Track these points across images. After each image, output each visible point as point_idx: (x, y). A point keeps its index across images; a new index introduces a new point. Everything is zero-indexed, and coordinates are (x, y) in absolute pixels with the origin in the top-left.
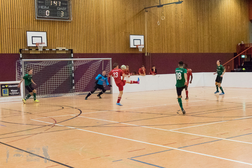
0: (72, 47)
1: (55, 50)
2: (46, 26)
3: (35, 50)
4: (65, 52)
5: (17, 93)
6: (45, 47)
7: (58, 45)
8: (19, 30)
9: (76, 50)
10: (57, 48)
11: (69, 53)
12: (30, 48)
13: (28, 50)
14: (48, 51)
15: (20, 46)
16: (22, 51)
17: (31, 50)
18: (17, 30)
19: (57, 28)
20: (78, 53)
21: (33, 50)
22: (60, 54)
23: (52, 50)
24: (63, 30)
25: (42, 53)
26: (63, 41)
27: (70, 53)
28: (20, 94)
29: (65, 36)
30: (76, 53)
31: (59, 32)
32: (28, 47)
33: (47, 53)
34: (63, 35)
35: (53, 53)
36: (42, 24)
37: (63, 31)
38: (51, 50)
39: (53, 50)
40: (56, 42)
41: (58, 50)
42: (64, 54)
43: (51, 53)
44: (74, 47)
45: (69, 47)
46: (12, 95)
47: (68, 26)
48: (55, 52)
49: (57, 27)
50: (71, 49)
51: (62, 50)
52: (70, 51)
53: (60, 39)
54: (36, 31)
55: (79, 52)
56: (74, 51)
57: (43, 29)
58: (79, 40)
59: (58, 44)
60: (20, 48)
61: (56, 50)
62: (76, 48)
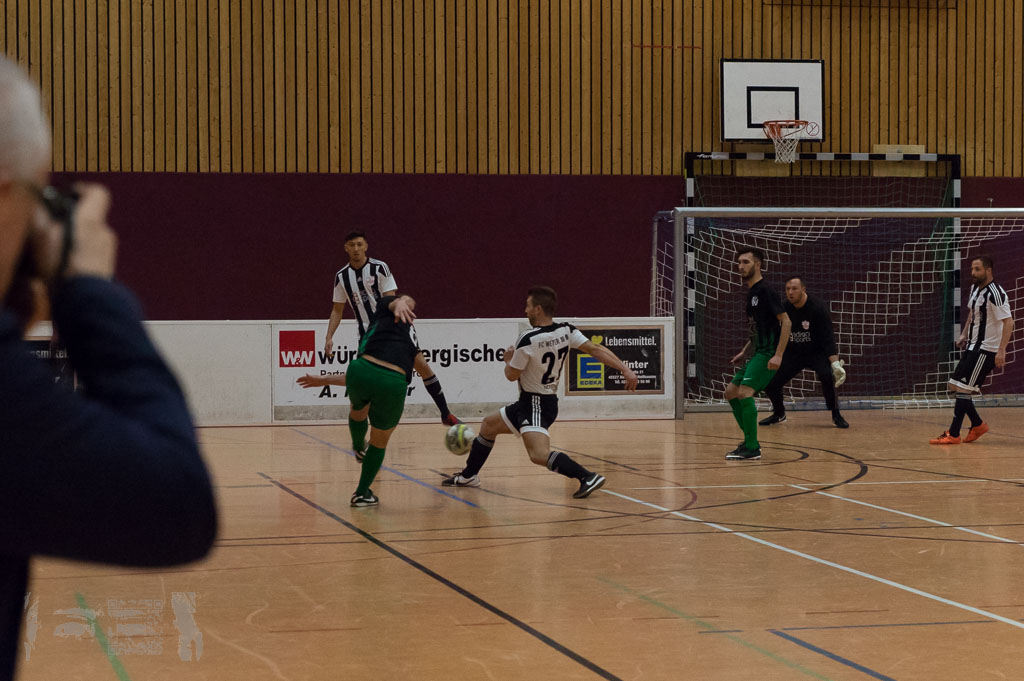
0: (961, 141)
1: (867, 159)
2: (825, 30)
3: (761, 157)
4: (918, 173)
5: (647, 379)
6: (814, 144)
7: (884, 134)
8: (688, 52)
9: (980, 158)
10: (878, 149)
11: (942, 173)
12: (737, 150)
13: (725, 156)
14: (831, 162)
15: (687, 138)
16: (696, 162)
17: (743, 156)
18: (678, 53)
19: (884, 42)
20: (989, 174)
21: (751, 156)
22: (891, 179)
23: (849, 156)
24: (913, 50)
25: (797, 173)
26: (913, 110)
27: (946, 178)
28: (659, 383)
29: (922, 81)
30: (979, 173)
31: (894, 62)
32: (728, 140)
33: (826, 172)
34: (913, 78)
35: (855, 173)
36: (807, 20)
37: (913, 55)
38: (843, 158)
39: (856, 156)
40: (874, 113)
41: (883, 157)
42: (914, 180)
43: (845, 172)
44: (970, 144)
45: (941, 141)
46: (621, 387)
47: (942, 26)
48: (865, 172)
49: (884, 34)
50: (951, 151)
51: (901, 158)
52: (949, 163)
53: (893, 100)
54: (775, 58)
55: (998, 173)
56: (970, 167)
57: (806, 47)
58: (999, 104)
59: (884, 127)
60: (687, 148)
61: (872, 157)
62: (980, 148)
